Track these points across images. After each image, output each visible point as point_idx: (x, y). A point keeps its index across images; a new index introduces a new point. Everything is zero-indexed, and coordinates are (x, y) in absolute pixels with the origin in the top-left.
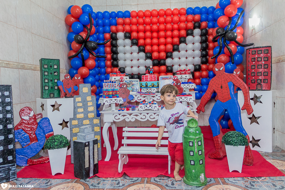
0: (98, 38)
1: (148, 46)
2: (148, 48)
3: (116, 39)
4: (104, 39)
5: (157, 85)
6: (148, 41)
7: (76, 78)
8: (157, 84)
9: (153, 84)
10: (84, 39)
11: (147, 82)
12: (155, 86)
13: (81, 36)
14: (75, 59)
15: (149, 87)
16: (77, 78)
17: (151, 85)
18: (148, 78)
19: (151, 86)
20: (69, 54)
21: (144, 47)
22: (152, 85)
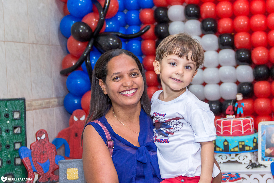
0: (127, 22)
1: (240, 34)
2: (242, 38)
3: (166, 21)
4: (140, 22)
5: (252, 145)
6: (242, 21)
7: (76, 119)
8: (254, 142)
9: (243, 143)
10: (93, 30)
11: (228, 138)
12: (247, 148)
13: (85, 24)
14: (75, 74)
15: (232, 150)
16: (79, 119)
17: (237, 147)
18: (229, 128)
19: (236, 149)
20: (64, 62)
21: (233, 37)
22: (241, 146)
